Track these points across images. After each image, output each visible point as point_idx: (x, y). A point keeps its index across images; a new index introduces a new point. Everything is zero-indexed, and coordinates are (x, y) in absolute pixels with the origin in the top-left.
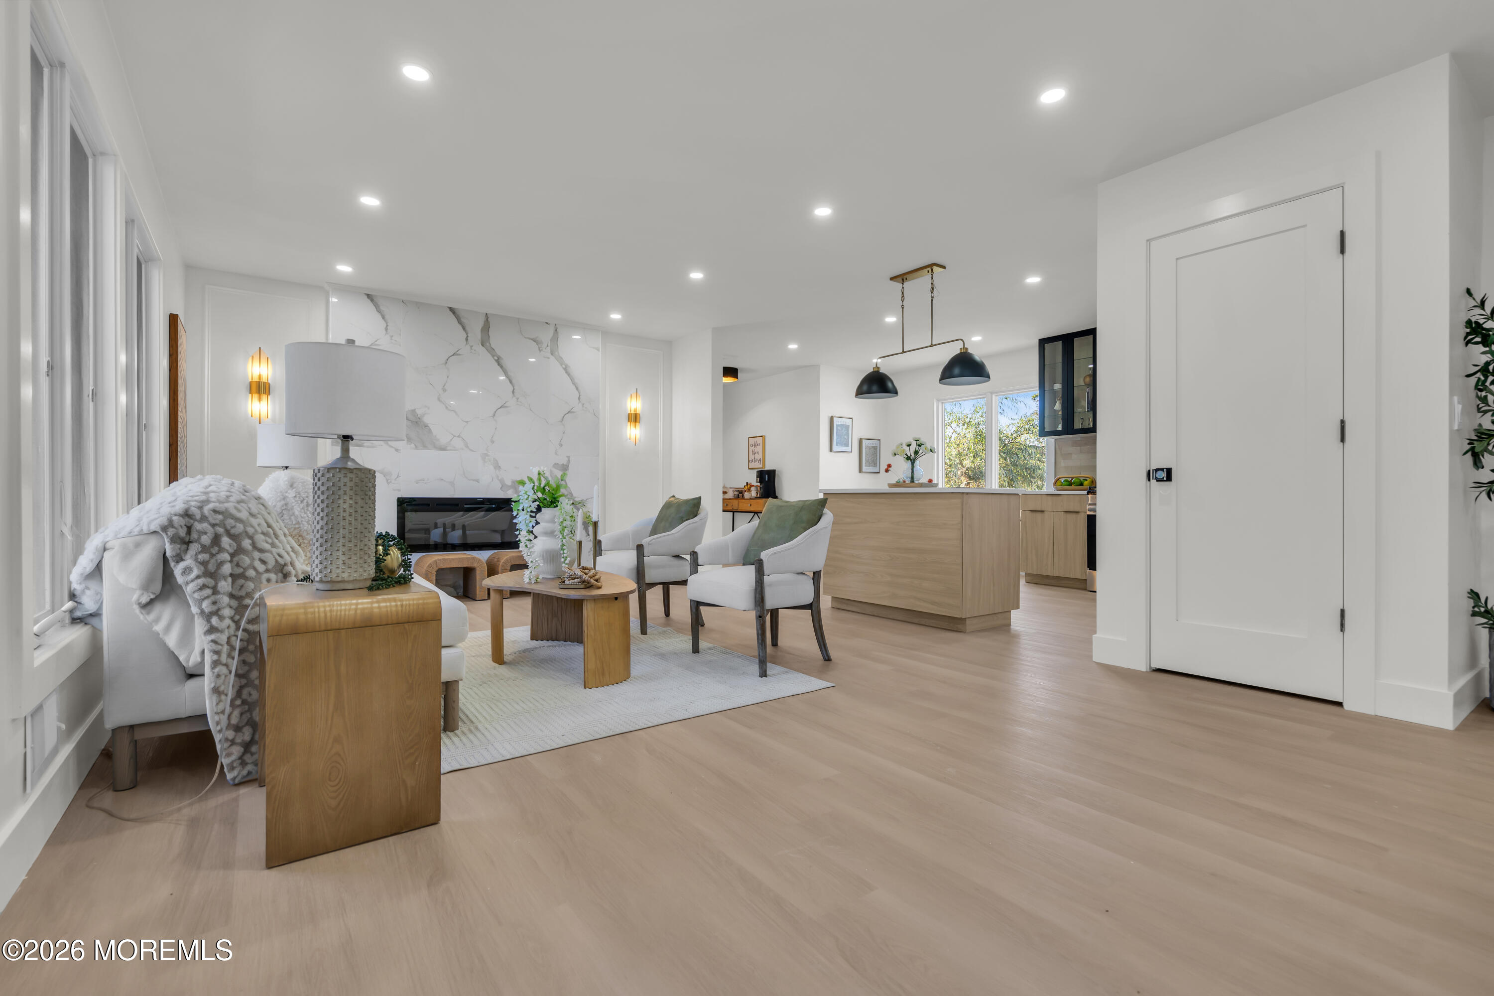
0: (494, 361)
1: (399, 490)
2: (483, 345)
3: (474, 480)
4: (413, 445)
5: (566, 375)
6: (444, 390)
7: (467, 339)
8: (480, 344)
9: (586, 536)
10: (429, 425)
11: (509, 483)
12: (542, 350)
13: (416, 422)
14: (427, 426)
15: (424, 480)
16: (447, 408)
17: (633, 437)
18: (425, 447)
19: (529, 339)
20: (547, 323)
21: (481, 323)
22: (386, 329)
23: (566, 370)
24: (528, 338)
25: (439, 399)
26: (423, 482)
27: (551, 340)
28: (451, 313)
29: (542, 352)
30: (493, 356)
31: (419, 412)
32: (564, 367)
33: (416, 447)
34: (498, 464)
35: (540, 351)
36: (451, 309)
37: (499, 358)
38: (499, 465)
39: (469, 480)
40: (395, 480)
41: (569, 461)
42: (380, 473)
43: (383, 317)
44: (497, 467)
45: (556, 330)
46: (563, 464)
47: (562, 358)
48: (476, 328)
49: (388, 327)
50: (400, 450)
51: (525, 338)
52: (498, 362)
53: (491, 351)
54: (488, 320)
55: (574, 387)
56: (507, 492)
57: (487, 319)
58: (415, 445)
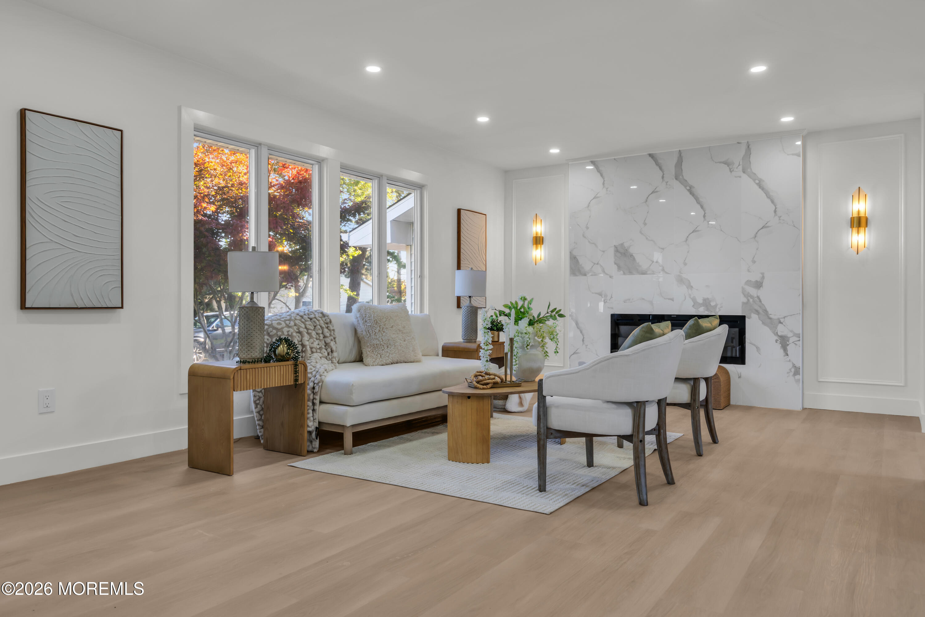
0: (687, 191)
1: (612, 308)
2: (676, 179)
3: (669, 299)
4: (622, 272)
5: (760, 190)
6: (645, 224)
7: (663, 177)
8: (674, 179)
9: (784, 356)
10: (633, 255)
11: (700, 301)
12: (733, 170)
13: (624, 253)
14: (632, 256)
15: (629, 300)
16: (647, 238)
17: (855, 243)
18: (631, 273)
19: (720, 162)
20: (738, 143)
21: (675, 160)
22: (604, 184)
23: (760, 185)
24: (718, 162)
25: (641, 232)
26: (629, 301)
27: (743, 159)
28: (650, 158)
29: (733, 172)
30: (685, 187)
31: (626, 245)
32: (757, 182)
33: (624, 274)
34: (690, 283)
35: (731, 172)
36: (650, 155)
37: (691, 187)
38: (692, 284)
39: (665, 299)
40: (610, 300)
41: (763, 277)
42: (599, 295)
43: (602, 175)
44: (690, 287)
45: (748, 147)
46: (757, 281)
47: (755, 174)
48: (670, 165)
49: (605, 182)
50: (613, 276)
51: (716, 162)
52: (691, 191)
53: (684, 183)
54: (682, 155)
55: (769, 201)
56: (699, 309)
57: (680, 155)
58: (623, 272)
